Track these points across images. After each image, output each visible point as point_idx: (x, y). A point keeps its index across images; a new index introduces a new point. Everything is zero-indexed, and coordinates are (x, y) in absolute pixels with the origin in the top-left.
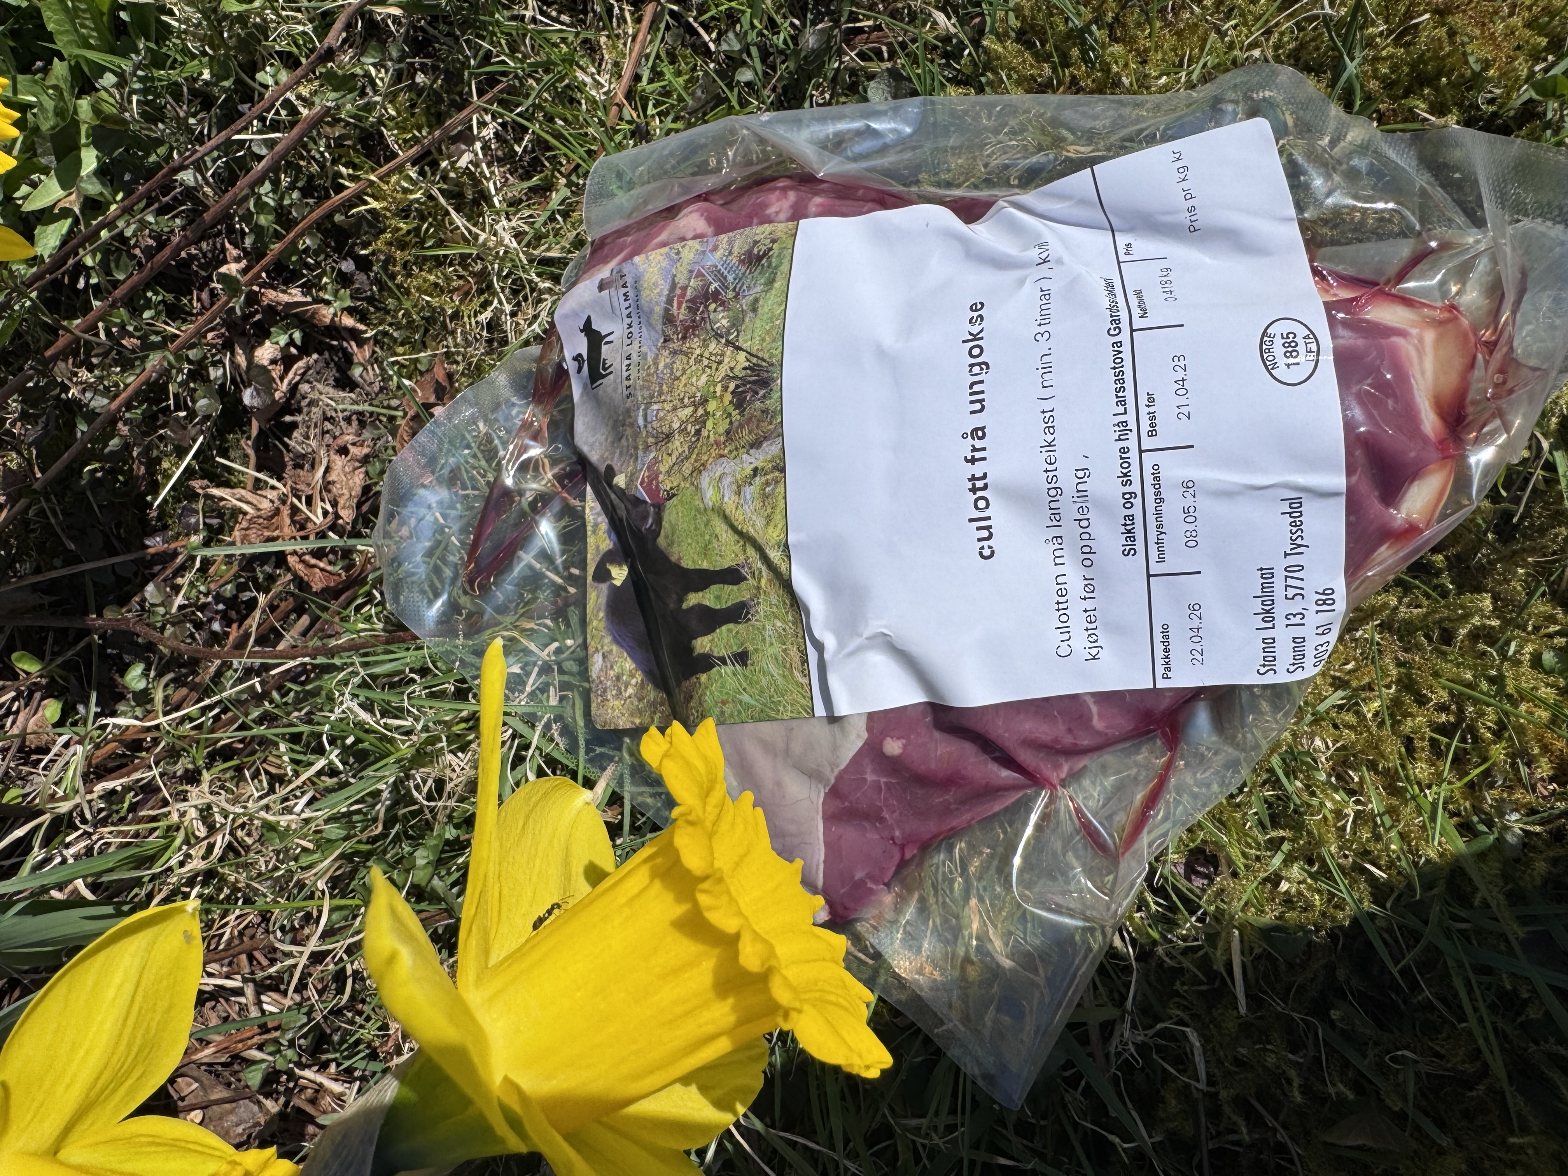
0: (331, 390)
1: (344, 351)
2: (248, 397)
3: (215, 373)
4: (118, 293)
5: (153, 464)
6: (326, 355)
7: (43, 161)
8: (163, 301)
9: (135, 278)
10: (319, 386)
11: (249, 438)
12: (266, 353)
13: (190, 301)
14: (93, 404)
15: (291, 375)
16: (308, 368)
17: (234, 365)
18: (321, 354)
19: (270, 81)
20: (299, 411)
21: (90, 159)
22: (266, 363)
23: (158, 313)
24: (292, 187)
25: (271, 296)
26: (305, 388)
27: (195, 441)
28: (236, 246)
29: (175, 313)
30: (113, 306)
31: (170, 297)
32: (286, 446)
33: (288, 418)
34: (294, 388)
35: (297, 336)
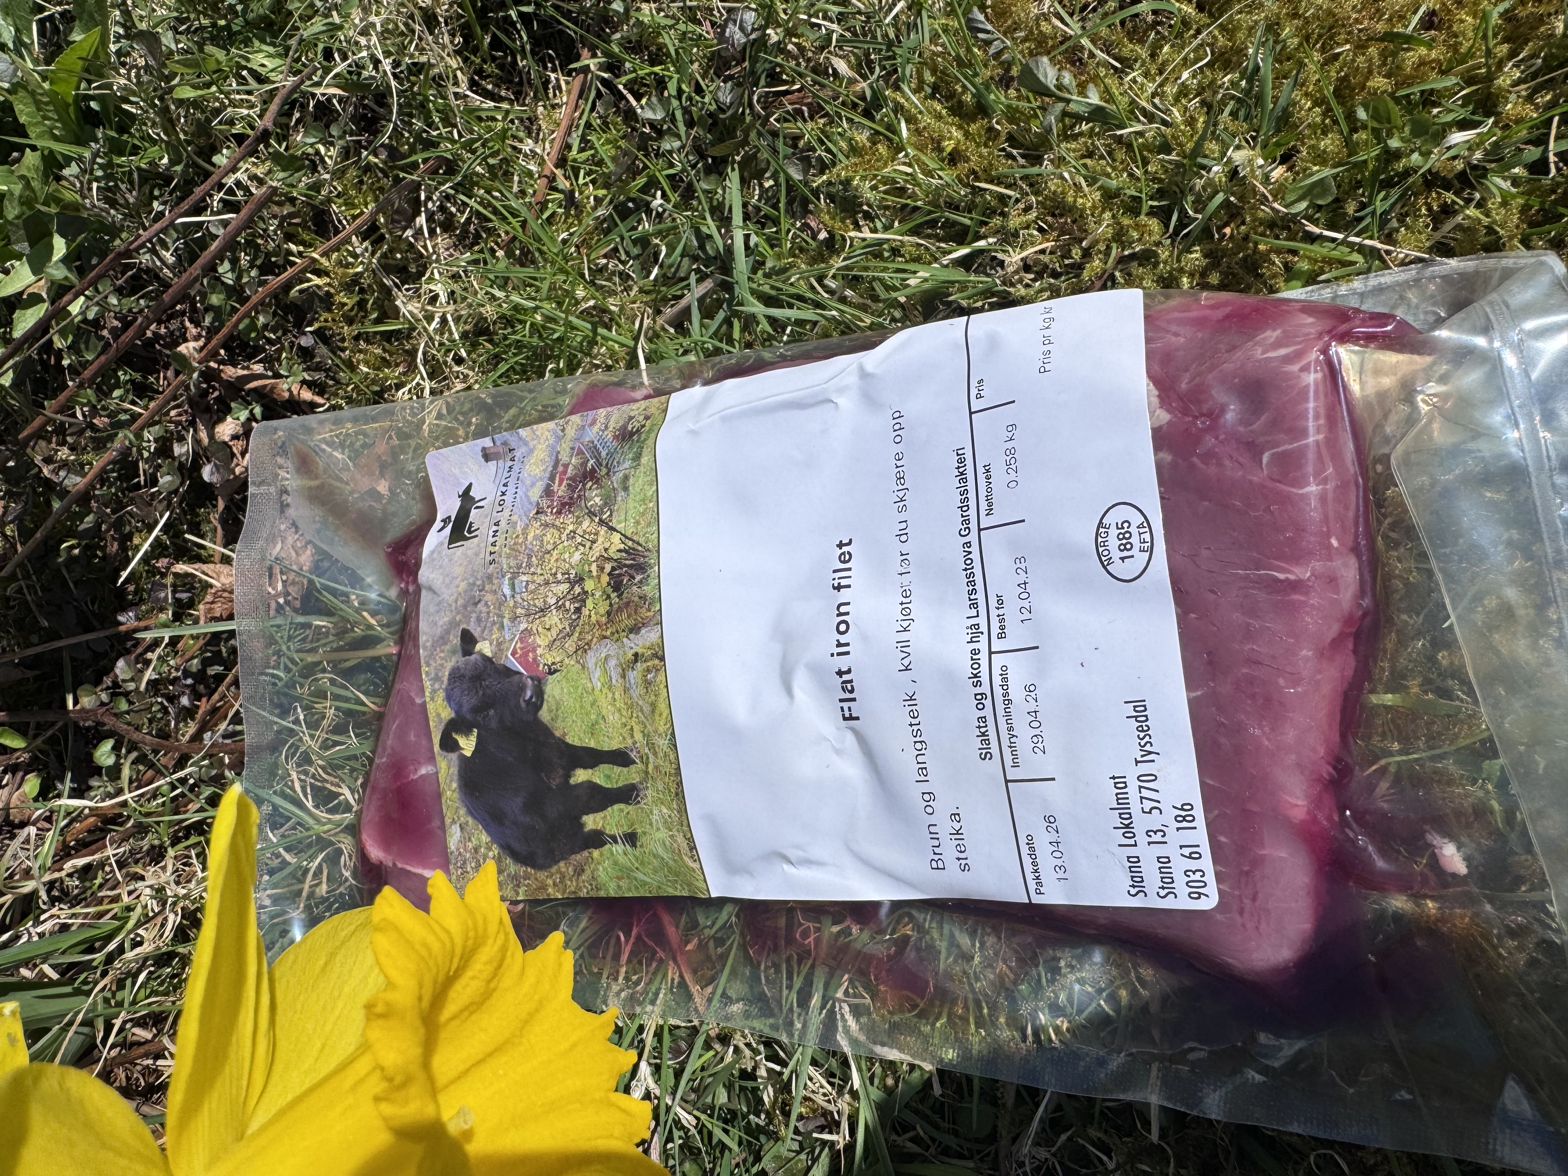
2: (208, 473)
3: (178, 450)
4: (88, 373)
5: (124, 539)
7: (17, 248)
8: (132, 381)
9: (104, 358)
11: (217, 512)
12: (227, 428)
13: (158, 379)
14: (66, 482)
17: (197, 441)
21: (59, 247)
22: (227, 438)
23: (127, 392)
24: (251, 265)
25: (231, 372)
27: (162, 515)
28: (196, 325)
29: (142, 391)
30: (81, 386)
31: (138, 376)
35: (258, 411)
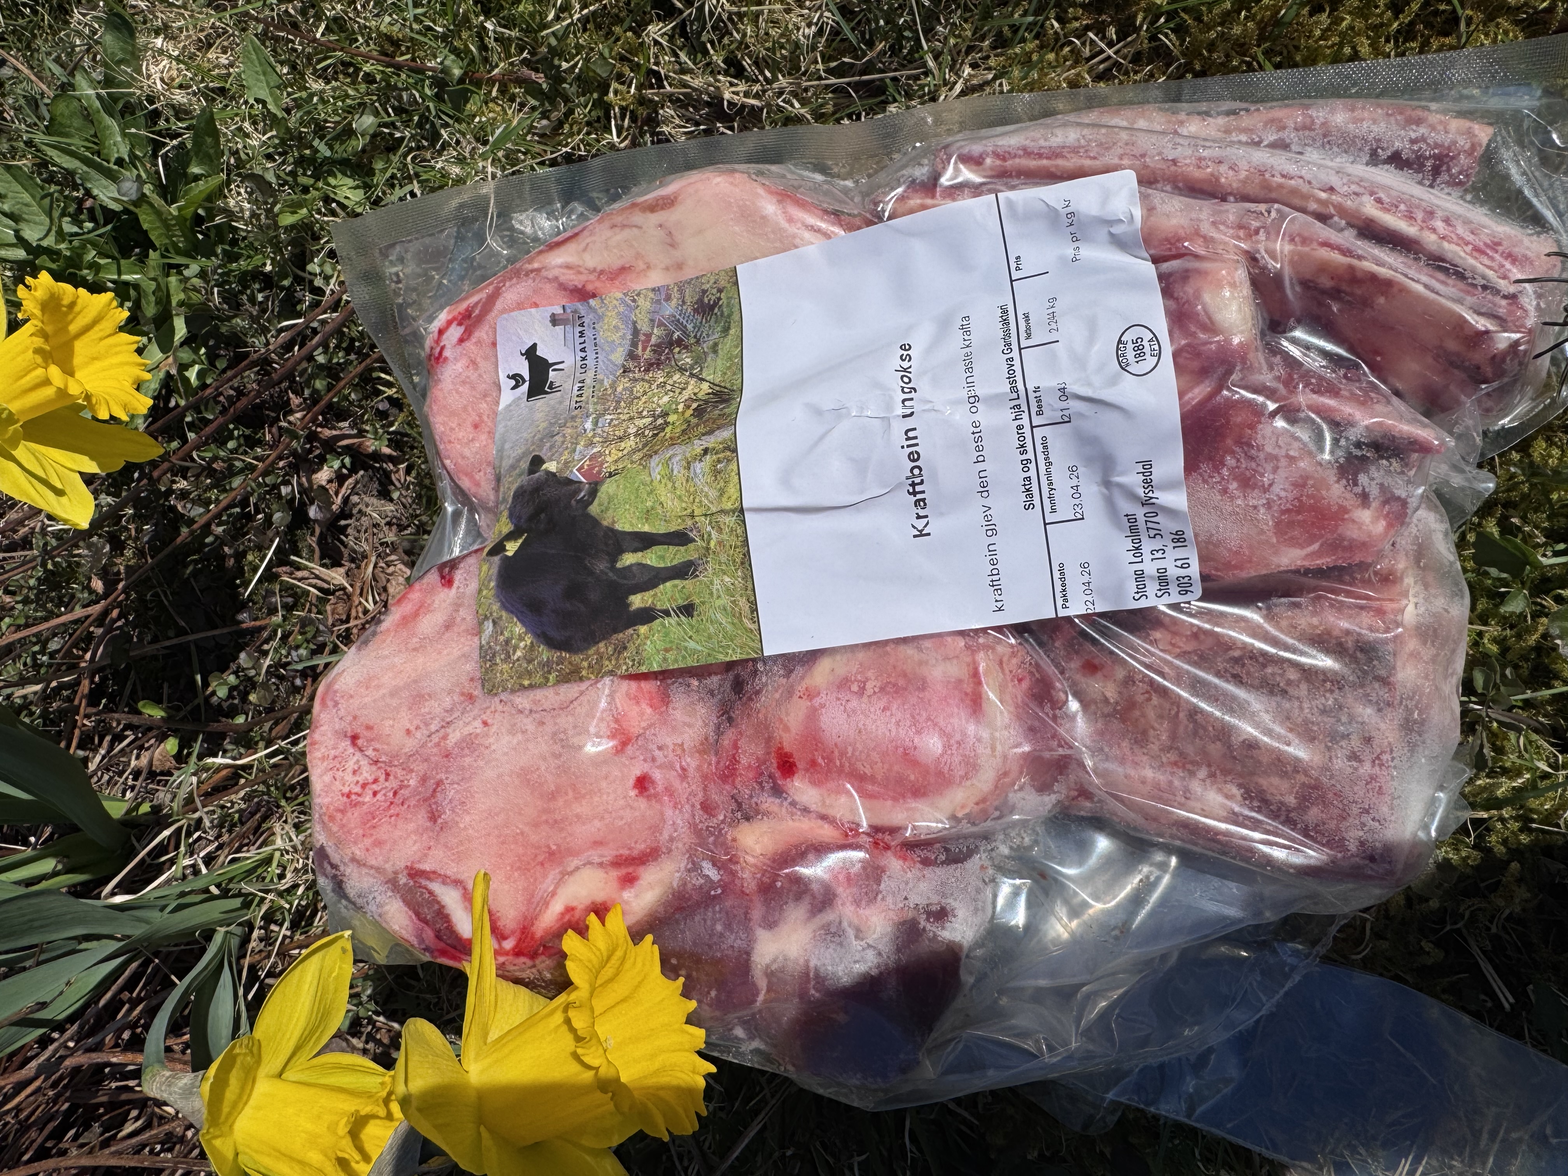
0: (374, 501)
1: (385, 470)
2: (313, 512)
3: (285, 490)
4: (208, 430)
5: (240, 556)
6: (370, 472)
7: (145, 329)
8: (243, 434)
9: (221, 420)
10: (366, 499)
11: (312, 534)
12: (323, 476)
14: (192, 514)
15: (343, 491)
16: (357, 482)
17: (300, 484)
18: (366, 470)
19: (318, 270)
20: (350, 516)
21: (180, 329)
22: (324, 483)
23: (241, 444)
24: (338, 347)
25: (327, 433)
26: (355, 499)
27: (272, 541)
28: (296, 393)
29: (251, 442)
31: (248, 432)
32: (342, 542)
33: (343, 523)
34: (346, 500)
35: (347, 461)
